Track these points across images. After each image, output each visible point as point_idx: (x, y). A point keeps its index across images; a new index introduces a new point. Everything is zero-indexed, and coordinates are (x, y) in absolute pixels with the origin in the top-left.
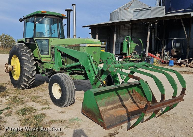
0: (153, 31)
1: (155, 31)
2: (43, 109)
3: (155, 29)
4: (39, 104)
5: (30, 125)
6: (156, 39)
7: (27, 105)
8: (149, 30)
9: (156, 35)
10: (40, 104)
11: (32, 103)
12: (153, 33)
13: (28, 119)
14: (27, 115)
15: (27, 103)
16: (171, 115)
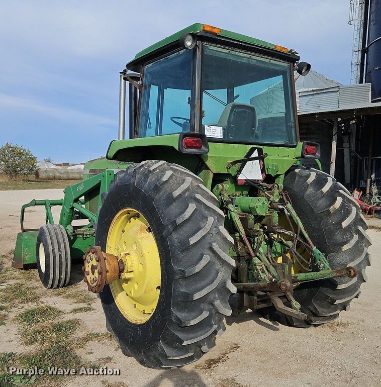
0: (346, 138)
1: (349, 139)
2: (75, 311)
3: (349, 134)
4: (70, 301)
5: (42, 343)
6: (353, 158)
7: (42, 303)
8: (335, 137)
9: (353, 149)
10: (72, 300)
11: (54, 299)
12: (346, 145)
13: (40, 332)
14: (39, 324)
15: (43, 299)
16: (352, 323)
